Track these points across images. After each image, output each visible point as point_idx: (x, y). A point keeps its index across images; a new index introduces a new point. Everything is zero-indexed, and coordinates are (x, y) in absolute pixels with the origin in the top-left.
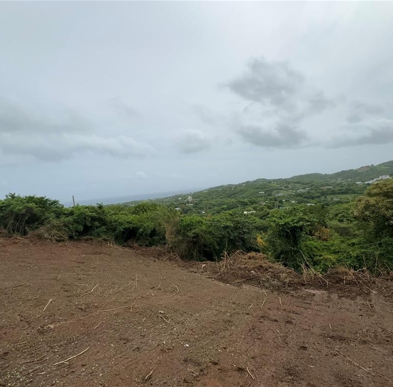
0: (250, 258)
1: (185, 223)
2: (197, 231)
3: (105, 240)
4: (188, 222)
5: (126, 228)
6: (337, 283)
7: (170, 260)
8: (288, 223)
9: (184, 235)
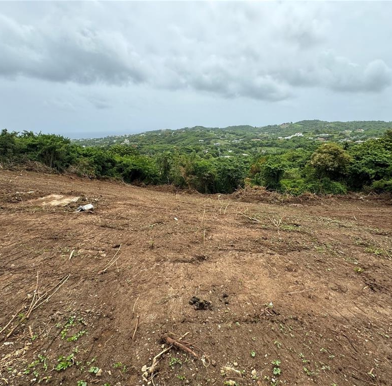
1: (200, 166)
2: (210, 172)
3: (117, 179)
5: (132, 170)
6: (306, 199)
7: (190, 193)
8: (276, 168)
9: (200, 175)
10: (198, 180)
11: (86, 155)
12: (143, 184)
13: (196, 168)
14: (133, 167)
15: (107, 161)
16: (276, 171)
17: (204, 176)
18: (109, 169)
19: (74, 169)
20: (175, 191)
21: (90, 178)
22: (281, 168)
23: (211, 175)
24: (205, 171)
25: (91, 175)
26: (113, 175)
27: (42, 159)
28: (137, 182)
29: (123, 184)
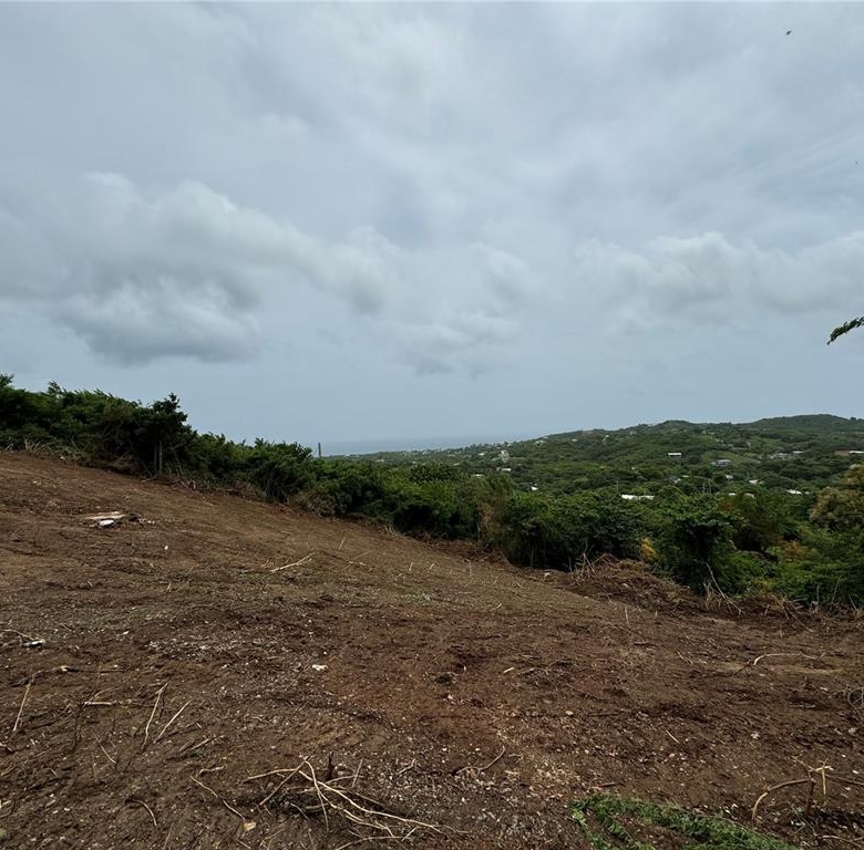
1: (517, 506)
3: (380, 521)
5: (411, 507)
6: (754, 612)
7: (492, 561)
8: (692, 519)
9: (516, 525)
10: (511, 535)
11: (333, 476)
12: (428, 535)
13: (510, 508)
14: (413, 502)
15: (366, 488)
16: (692, 529)
17: (523, 528)
18: (369, 501)
19: (302, 496)
20: (471, 555)
21: (322, 514)
22: (706, 521)
23: (537, 527)
24: (527, 517)
25: (326, 509)
26: (372, 514)
27: (259, 480)
28: (418, 531)
29: (386, 532)
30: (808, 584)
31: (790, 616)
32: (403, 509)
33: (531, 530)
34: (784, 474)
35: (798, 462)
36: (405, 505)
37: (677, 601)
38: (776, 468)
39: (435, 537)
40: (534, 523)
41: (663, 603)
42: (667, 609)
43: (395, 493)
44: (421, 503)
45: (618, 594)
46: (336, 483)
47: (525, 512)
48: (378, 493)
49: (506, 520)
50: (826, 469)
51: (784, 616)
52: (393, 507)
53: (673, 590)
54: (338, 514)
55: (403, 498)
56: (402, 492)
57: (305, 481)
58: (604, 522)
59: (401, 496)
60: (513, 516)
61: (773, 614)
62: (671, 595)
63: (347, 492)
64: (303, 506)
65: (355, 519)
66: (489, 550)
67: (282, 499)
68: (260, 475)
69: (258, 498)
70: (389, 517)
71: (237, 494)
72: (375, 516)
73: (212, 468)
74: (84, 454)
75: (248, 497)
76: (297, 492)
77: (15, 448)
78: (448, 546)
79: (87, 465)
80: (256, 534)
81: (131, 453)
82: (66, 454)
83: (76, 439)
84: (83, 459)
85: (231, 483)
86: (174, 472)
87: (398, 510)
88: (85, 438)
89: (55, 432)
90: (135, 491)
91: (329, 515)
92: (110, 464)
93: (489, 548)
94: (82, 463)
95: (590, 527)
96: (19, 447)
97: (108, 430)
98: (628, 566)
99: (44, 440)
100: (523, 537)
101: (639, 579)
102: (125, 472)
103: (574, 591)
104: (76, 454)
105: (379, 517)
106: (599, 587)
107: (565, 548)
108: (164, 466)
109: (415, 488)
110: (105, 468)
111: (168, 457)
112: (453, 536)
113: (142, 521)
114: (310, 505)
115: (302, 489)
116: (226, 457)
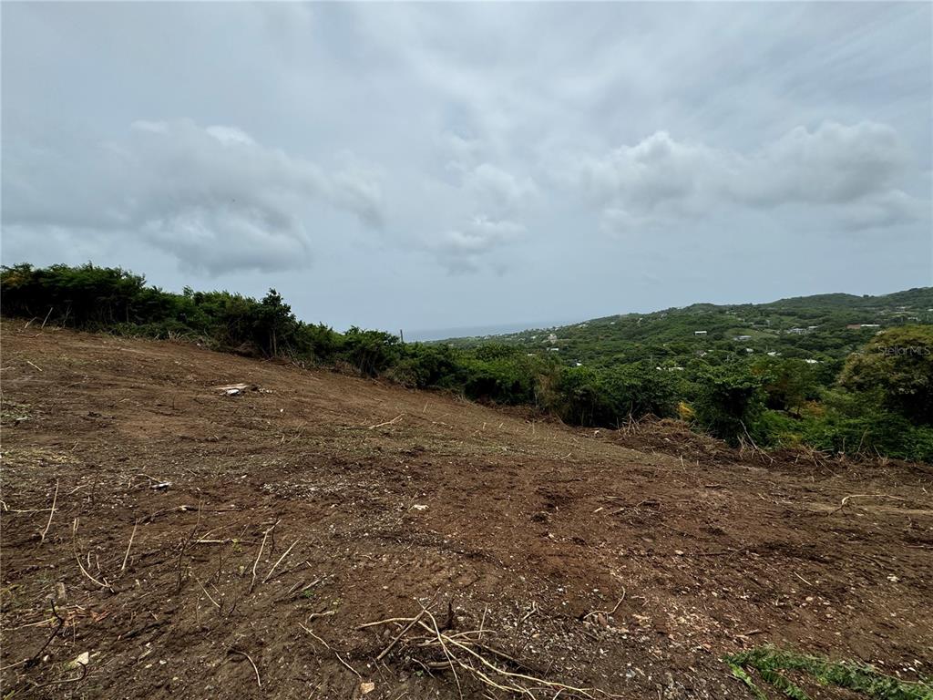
0: (664, 425)
1: (570, 376)
2: (587, 386)
3: (453, 391)
4: (575, 374)
5: (479, 379)
6: (786, 460)
7: (549, 422)
8: (728, 383)
9: (569, 392)
10: (565, 400)
11: (414, 356)
12: (493, 402)
13: (564, 378)
14: (481, 375)
15: (441, 364)
16: (727, 391)
17: (575, 394)
18: (444, 375)
19: (390, 372)
20: (530, 418)
21: (407, 386)
22: (741, 384)
23: (587, 393)
24: (579, 384)
25: (409, 382)
26: (447, 386)
27: (354, 359)
28: (485, 399)
29: (459, 400)
30: (835, 437)
31: (818, 463)
32: (473, 381)
33: (583, 395)
34: (801, 346)
35: (813, 336)
36: (474, 378)
37: (715, 452)
38: (792, 341)
39: (499, 404)
40: (584, 390)
41: (701, 454)
42: (706, 460)
43: (465, 369)
44: (487, 376)
45: (661, 447)
46: (416, 361)
47: (576, 381)
48: (452, 368)
49: (559, 389)
50: (839, 341)
51: (813, 464)
52: (464, 379)
53: (711, 444)
54: (419, 387)
55: (473, 372)
56: (471, 368)
57: (391, 359)
58: (645, 389)
59: (470, 370)
60: (567, 385)
61: (802, 462)
62: (708, 447)
63: (425, 368)
64: (391, 381)
65: (433, 390)
66: (545, 413)
67: (374, 375)
68: (354, 356)
69: (354, 374)
70: (461, 388)
71: (337, 371)
72: (449, 387)
73: (316, 352)
74: (215, 341)
75: (347, 374)
76: (385, 369)
77: (161, 338)
78: (512, 410)
79: (218, 350)
80: (355, 401)
81: (251, 340)
82: (201, 342)
83: (207, 329)
84: (215, 346)
85: (333, 363)
86: (286, 354)
87: (469, 382)
88: (215, 328)
89: (190, 324)
90: (256, 369)
91: (412, 387)
92: (236, 349)
93: (546, 411)
94: (214, 349)
95: (634, 393)
96: (164, 337)
97: (231, 322)
98: (669, 424)
99: (182, 331)
100: (574, 401)
101: (679, 434)
102: (248, 355)
103: (621, 445)
104: (209, 341)
105: (453, 388)
106: (643, 442)
107: (611, 410)
108: (278, 350)
109: (481, 364)
110: (233, 353)
111: (281, 343)
112: (514, 403)
113: (261, 390)
114: (396, 379)
115: (389, 366)
116: (327, 342)
